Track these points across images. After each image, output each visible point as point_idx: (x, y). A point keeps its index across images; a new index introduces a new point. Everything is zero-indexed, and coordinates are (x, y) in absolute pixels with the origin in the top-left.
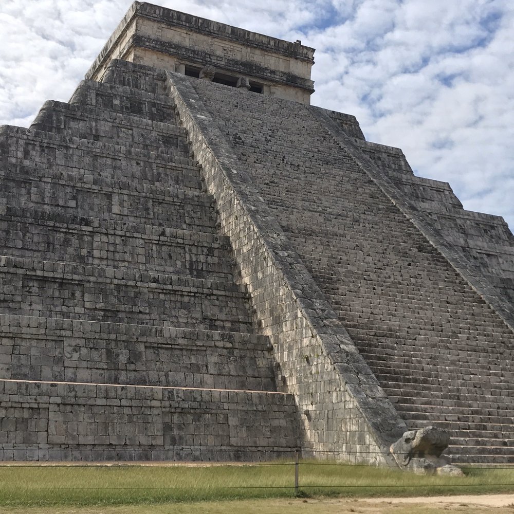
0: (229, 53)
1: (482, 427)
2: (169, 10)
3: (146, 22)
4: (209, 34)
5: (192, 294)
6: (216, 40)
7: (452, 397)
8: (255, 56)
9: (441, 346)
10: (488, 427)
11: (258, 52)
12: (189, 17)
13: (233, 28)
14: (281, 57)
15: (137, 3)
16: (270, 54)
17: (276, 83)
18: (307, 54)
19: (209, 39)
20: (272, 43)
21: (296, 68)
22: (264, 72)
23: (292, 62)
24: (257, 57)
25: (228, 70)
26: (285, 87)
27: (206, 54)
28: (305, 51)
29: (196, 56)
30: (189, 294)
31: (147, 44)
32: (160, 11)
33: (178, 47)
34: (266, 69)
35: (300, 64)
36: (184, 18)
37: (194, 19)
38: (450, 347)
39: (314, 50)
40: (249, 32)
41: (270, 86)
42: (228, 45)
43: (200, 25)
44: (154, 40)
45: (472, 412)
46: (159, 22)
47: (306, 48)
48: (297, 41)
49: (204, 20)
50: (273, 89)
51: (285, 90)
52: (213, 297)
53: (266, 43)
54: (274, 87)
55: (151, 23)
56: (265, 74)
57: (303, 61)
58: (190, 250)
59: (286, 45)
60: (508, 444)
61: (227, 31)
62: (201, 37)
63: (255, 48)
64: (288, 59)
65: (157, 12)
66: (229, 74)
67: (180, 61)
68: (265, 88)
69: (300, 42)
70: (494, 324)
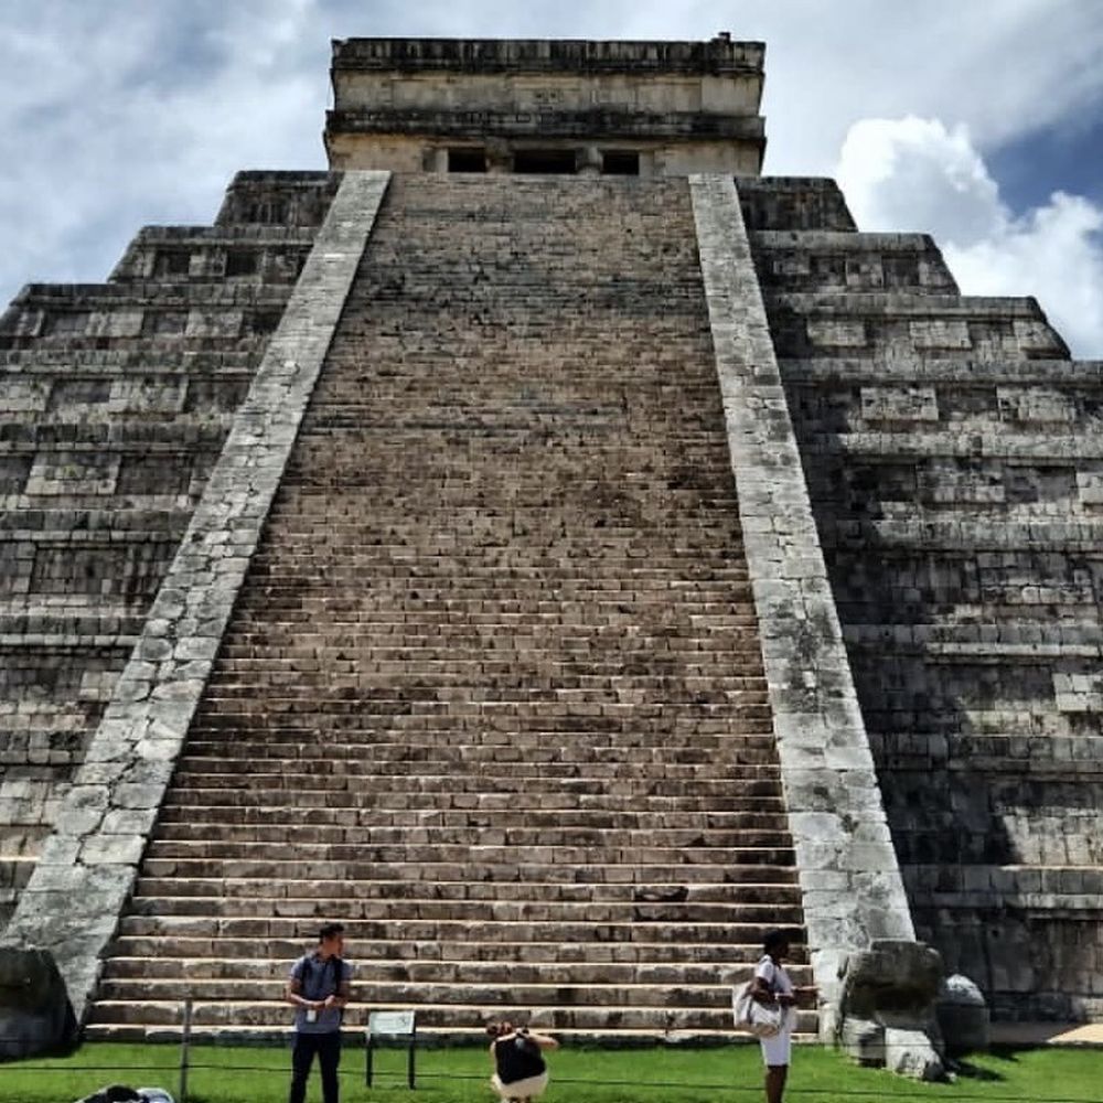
0: (551, 100)
1: (371, 930)
2: (404, 41)
3: (358, 79)
4: (497, 70)
5: (68, 651)
6: (515, 79)
7: (359, 853)
8: (613, 93)
9: (472, 724)
10: (389, 928)
11: (619, 81)
12: (449, 45)
13: (554, 44)
14: (677, 80)
15: (336, 43)
16: (649, 80)
17: (666, 141)
18: (743, 58)
19: (499, 81)
20: (653, 54)
21: (719, 95)
22: (633, 123)
23: (708, 84)
24: (619, 93)
25: (544, 137)
26: (689, 146)
27: (490, 113)
28: (738, 52)
29: (469, 125)
30: (61, 651)
31: (357, 123)
32: (384, 48)
33: (427, 113)
34: (640, 114)
35: (727, 85)
36: (438, 50)
37: (462, 46)
38: (497, 725)
39: (761, 47)
40: (593, 44)
41: (651, 152)
42: (545, 83)
43: (476, 55)
44: (371, 113)
45: (382, 891)
46: (384, 71)
47: (741, 45)
48: (722, 34)
49: (484, 43)
50: (660, 157)
51: (691, 152)
52: (115, 653)
53: (638, 57)
54: (661, 153)
55: (367, 78)
56: (636, 127)
57: (734, 75)
58: (138, 554)
59: (687, 52)
60: (412, 974)
61: (540, 54)
62: (482, 81)
63: (608, 74)
64: (695, 80)
65: (379, 51)
66: (550, 145)
67: (433, 143)
68: (642, 159)
69: (728, 35)
70: (720, 653)
